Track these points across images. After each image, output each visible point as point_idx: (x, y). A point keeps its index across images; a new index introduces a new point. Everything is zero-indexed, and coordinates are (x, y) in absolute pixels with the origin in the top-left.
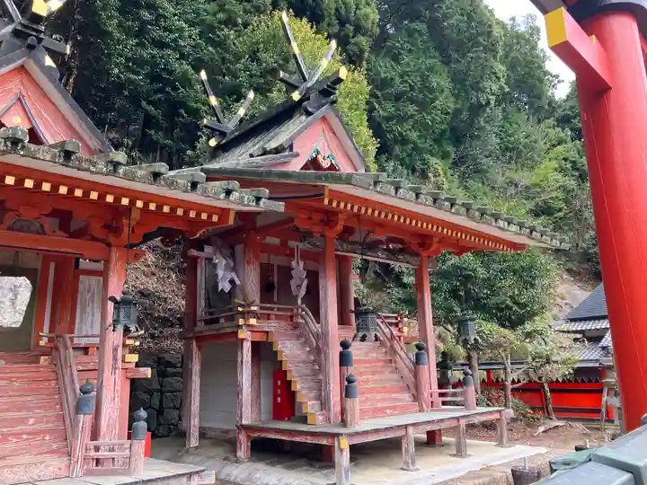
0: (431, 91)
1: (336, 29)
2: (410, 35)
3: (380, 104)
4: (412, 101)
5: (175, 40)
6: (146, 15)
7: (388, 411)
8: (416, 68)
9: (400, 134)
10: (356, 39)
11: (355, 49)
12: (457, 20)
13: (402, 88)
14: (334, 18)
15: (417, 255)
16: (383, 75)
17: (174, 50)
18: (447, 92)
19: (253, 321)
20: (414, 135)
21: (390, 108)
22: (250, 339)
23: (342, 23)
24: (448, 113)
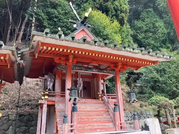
0: (156, 27)
1: (114, 13)
2: (147, 13)
3: (140, 35)
4: (151, 32)
5: (66, 25)
6: (55, 20)
7: (98, 130)
8: (150, 22)
9: (148, 42)
10: (121, 15)
11: (121, 17)
12: (163, 5)
13: (146, 29)
14: (113, 10)
15: (114, 70)
16: (139, 26)
17: (66, 28)
18: (163, 27)
19: (46, 97)
20: (153, 42)
21: (143, 35)
22: (46, 103)
23: (116, 11)
24: (165, 34)
